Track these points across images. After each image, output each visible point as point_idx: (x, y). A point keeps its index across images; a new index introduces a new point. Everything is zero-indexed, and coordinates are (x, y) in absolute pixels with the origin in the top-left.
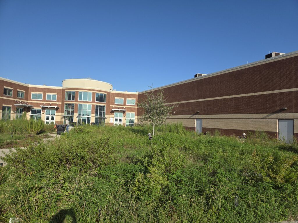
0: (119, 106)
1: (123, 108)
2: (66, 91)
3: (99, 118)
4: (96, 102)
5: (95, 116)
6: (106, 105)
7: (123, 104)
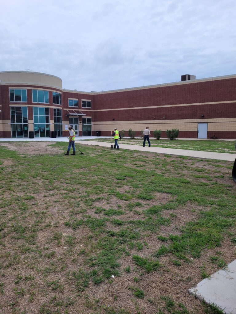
0: (74, 110)
1: (78, 112)
2: (10, 88)
3: (58, 125)
4: (53, 104)
5: (54, 123)
6: (61, 108)
7: (78, 107)
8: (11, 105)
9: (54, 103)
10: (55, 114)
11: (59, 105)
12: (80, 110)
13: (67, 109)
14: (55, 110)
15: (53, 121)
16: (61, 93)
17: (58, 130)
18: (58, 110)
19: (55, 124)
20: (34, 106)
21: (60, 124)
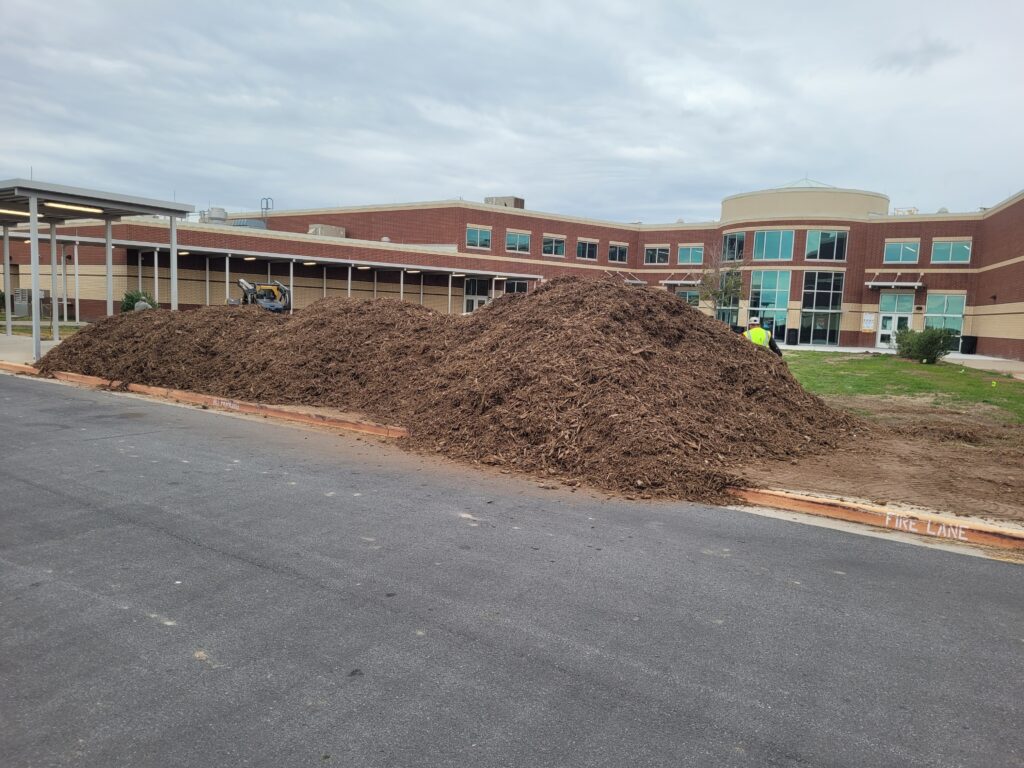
1: (916, 277)
4: (807, 260)
5: (804, 307)
6: (844, 269)
7: (916, 262)
8: (721, 270)
10: (810, 286)
11: (834, 260)
12: (922, 272)
13: (877, 272)
15: (799, 304)
16: (846, 229)
17: (818, 328)
18: (825, 275)
19: (805, 310)
21: (832, 311)
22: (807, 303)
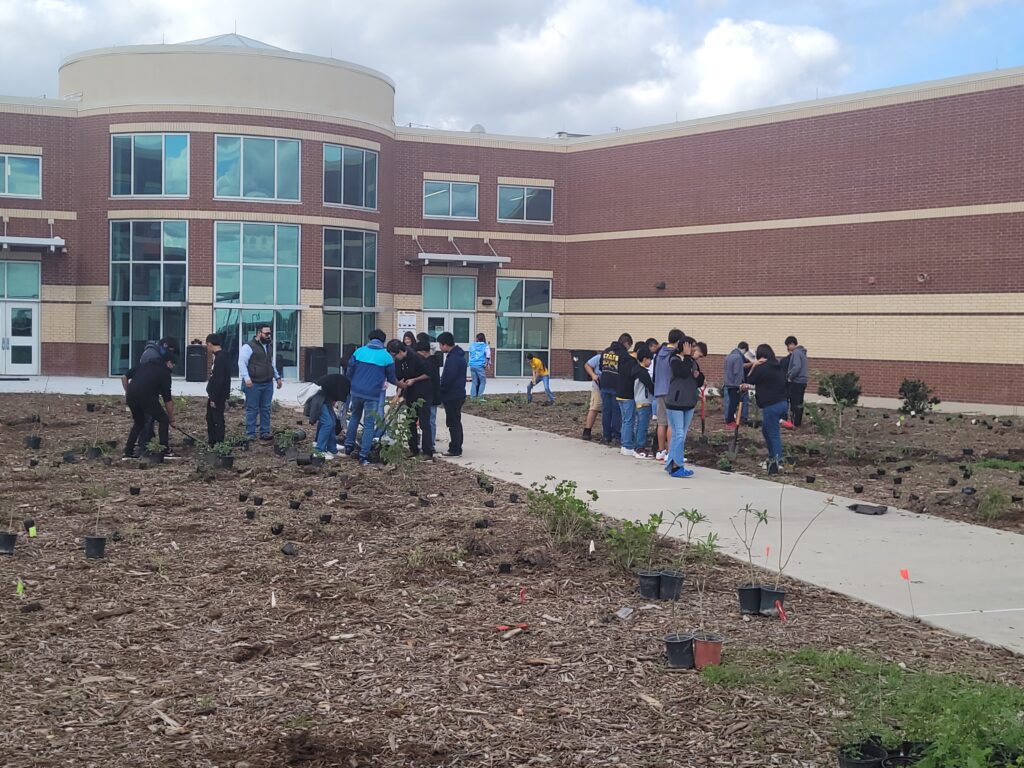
0: (451, 234)
3: (345, 313)
4: (325, 204)
5: (326, 303)
6: (376, 226)
7: (475, 219)
8: (113, 214)
9: (332, 196)
10: (333, 258)
11: (362, 208)
12: (487, 236)
13: (415, 233)
14: (332, 235)
15: (318, 296)
16: (376, 146)
18: (353, 235)
19: (329, 308)
20: (222, 215)
21: (365, 309)
22: (331, 294)
